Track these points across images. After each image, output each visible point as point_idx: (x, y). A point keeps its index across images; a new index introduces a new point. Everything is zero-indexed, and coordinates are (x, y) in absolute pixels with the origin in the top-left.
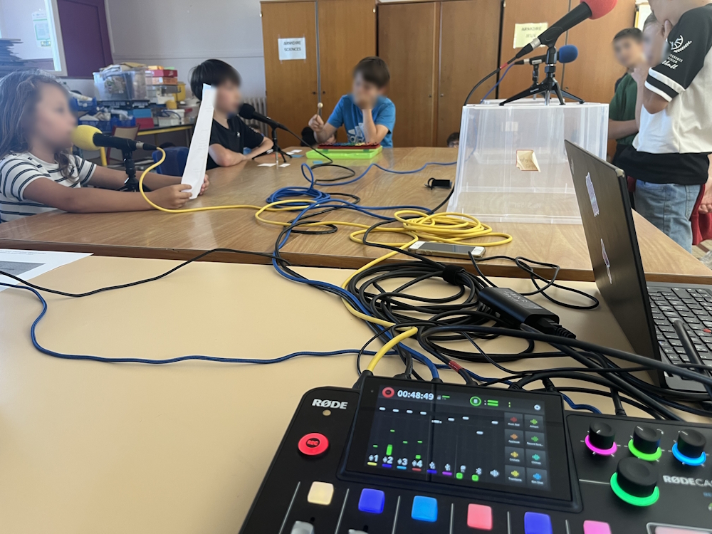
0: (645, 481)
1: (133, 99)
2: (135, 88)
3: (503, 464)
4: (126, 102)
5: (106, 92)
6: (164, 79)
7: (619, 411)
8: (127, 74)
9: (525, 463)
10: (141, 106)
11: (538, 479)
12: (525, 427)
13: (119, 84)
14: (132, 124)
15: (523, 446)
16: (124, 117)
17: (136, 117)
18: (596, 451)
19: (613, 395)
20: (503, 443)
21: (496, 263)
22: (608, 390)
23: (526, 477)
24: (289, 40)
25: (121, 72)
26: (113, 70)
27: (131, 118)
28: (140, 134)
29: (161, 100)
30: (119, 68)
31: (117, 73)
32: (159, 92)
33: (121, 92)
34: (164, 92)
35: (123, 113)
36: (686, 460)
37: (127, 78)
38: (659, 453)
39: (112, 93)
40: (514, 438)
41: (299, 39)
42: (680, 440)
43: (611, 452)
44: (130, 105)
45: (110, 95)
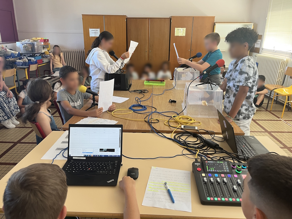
0: (240, 170)
1: (35, 53)
2: (36, 49)
3: (223, 169)
4: (33, 54)
5: (23, 50)
6: (44, 43)
7: (234, 162)
8: (33, 44)
9: (226, 169)
10: (38, 55)
11: (228, 171)
12: (225, 165)
13: (30, 47)
14: (36, 63)
15: (225, 167)
16: (33, 60)
17: (37, 59)
18: (233, 167)
19: (233, 159)
20: (223, 167)
21: (201, 131)
22: (232, 159)
23: (227, 171)
24: (93, 29)
25: (30, 42)
26: (26, 41)
27: (35, 60)
28: (38, 66)
29: (43, 51)
30: (29, 41)
31: (28, 42)
32: (42, 48)
33: (30, 50)
34: (44, 48)
35: (33, 59)
36: (244, 167)
37: (33, 45)
38: (241, 167)
39: (26, 50)
40: (224, 166)
41: (97, 29)
42: (243, 165)
43: (235, 167)
44: (34, 55)
45: (25, 51)
